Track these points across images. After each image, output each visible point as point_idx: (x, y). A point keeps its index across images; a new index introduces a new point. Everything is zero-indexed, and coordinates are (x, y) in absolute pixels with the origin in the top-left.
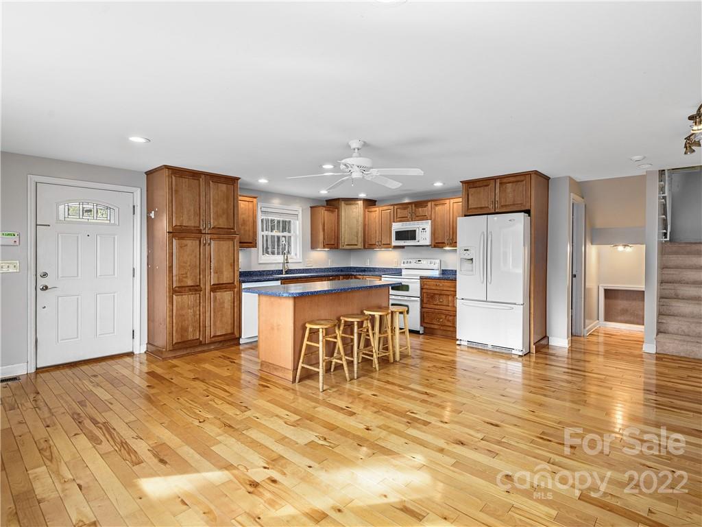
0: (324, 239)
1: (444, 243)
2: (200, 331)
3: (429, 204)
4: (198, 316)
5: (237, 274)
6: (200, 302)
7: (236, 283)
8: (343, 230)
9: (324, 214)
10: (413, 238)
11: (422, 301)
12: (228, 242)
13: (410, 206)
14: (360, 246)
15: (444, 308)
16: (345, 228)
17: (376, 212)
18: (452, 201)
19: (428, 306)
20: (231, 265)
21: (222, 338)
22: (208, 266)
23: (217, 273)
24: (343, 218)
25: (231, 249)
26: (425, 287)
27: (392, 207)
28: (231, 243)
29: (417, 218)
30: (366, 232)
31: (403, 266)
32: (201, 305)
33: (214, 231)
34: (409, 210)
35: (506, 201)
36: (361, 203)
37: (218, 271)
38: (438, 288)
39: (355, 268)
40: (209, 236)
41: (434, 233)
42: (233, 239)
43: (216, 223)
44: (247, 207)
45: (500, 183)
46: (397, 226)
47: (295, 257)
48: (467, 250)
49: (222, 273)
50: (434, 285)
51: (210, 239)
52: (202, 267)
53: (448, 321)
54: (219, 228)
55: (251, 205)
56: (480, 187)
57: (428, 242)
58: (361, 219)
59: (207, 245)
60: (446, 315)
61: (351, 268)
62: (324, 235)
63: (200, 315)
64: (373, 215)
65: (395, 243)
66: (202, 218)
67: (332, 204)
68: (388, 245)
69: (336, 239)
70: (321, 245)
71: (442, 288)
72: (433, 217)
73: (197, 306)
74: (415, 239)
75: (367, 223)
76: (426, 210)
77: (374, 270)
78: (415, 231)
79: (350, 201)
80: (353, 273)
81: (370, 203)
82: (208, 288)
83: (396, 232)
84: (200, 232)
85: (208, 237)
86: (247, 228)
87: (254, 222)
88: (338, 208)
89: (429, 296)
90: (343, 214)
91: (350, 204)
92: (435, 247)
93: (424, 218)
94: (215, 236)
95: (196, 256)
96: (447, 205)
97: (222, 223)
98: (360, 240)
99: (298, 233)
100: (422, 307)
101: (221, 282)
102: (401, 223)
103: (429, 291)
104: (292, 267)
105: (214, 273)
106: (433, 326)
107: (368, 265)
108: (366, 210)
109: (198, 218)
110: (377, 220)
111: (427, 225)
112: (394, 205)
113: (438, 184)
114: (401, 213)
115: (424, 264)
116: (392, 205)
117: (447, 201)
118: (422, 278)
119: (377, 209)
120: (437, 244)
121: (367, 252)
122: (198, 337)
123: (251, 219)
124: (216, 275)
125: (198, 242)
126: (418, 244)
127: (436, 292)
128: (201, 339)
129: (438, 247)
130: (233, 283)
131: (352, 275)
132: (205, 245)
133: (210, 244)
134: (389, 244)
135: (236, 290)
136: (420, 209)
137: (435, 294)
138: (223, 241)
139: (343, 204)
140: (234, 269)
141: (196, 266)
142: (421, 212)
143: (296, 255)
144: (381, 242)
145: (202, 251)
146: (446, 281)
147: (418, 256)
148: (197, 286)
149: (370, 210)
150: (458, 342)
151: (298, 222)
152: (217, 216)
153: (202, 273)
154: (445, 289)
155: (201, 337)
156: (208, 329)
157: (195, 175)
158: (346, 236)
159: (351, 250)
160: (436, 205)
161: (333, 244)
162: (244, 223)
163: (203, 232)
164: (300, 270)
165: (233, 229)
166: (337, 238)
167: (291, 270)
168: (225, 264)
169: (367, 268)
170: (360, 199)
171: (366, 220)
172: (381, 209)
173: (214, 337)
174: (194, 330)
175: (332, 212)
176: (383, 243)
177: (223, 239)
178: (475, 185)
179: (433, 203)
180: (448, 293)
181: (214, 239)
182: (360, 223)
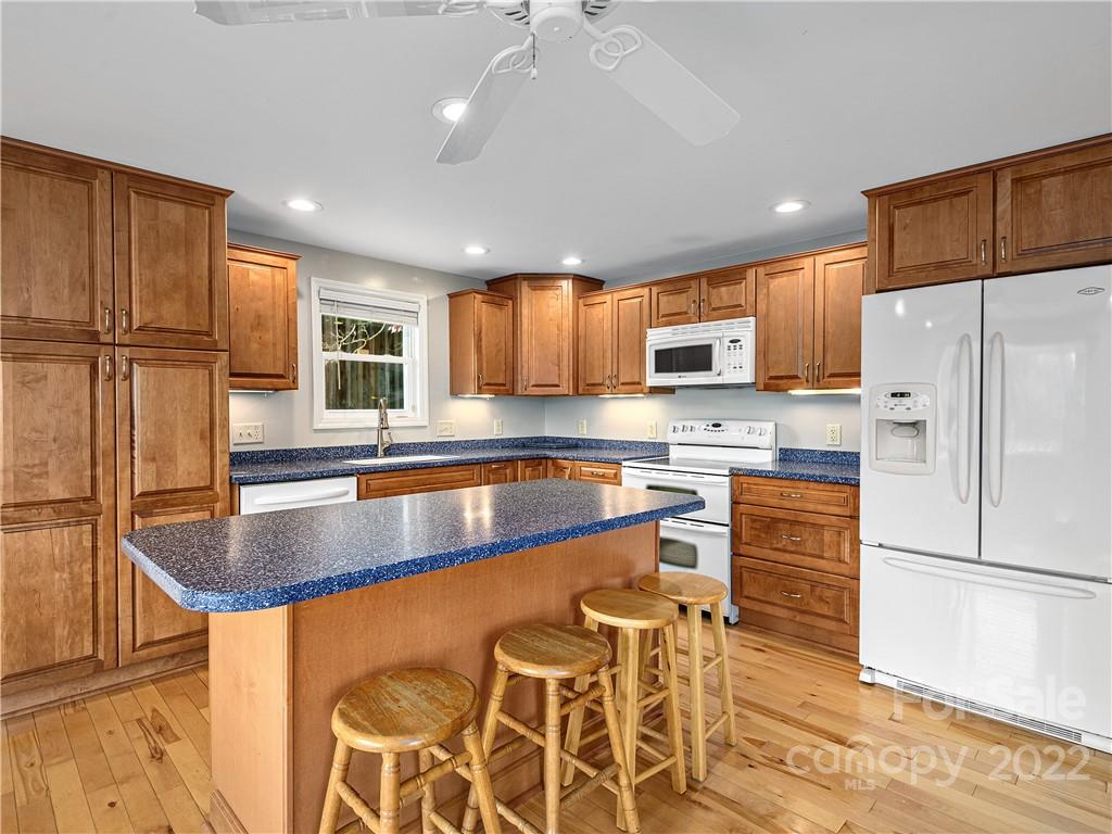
0: (480, 370)
1: (796, 377)
2: (95, 632)
3: (751, 274)
4: (88, 590)
5: (222, 461)
6: (95, 548)
7: (218, 488)
8: (525, 349)
9: (479, 309)
10: (705, 365)
11: (735, 536)
12: (189, 372)
13: (694, 284)
14: (566, 387)
15: (808, 561)
16: (530, 343)
17: (605, 306)
18: (821, 260)
19: (753, 551)
20: (202, 438)
21: (174, 647)
22: (123, 439)
23: (154, 459)
24: (525, 321)
25: (203, 391)
26: (746, 497)
27: (646, 290)
28: (202, 374)
29: (715, 313)
30: (581, 356)
31: (671, 438)
32: (101, 554)
33: (141, 338)
34: (693, 293)
35: (1040, 236)
36: (567, 286)
37: (160, 455)
38: (787, 504)
39: (554, 440)
40: (126, 351)
41: (764, 351)
42: (208, 365)
43: (149, 316)
44: (268, 282)
45: (1014, 181)
46: (660, 338)
47: (413, 415)
48: (902, 395)
49: (171, 459)
50: (772, 495)
51: (131, 362)
52: (101, 443)
53: (821, 599)
54: (160, 330)
55: (279, 277)
56: (935, 200)
57: (747, 376)
58: (568, 324)
59: (119, 378)
60: (814, 585)
61: (545, 439)
62: (480, 360)
63: (95, 584)
64: (597, 312)
65: (654, 379)
66: (99, 297)
67: (502, 288)
68: (635, 387)
69: (509, 373)
70: (473, 386)
71: (797, 505)
72: (762, 307)
73: (85, 561)
74: (710, 369)
75: (581, 332)
76: (742, 292)
77: (598, 444)
78: (710, 346)
79: (542, 280)
80: (548, 453)
81: (589, 284)
82: (124, 504)
83: (658, 353)
84: (94, 338)
85: (122, 355)
86: (268, 337)
87: (290, 324)
88: (513, 298)
89: (757, 525)
90: (525, 311)
91: (543, 288)
92: (767, 388)
93: (734, 311)
94: (148, 353)
95: (78, 412)
96: (808, 272)
97: (172, 314)
98: (567, 373)
99: (417, 358)
100: (735, 554)
101: (169, 487)
102: (669, 329)
103: (756, 511)
104: (401, 438)
105: (145, 459)
106: (769, 609)
107: (584, 432)
108: (581, 301)
109: (85, 299)
110: (607, 325)
111: (745, 330)
112: (650, 285)
113: (789, 208)
114: (668, 303)
115: (733, 432)
116: (643, 286)
117: (807, 263)
118: (735, 474)
119: (608, 297)
120: (773, 381)
121: (585, 404)
122: (88, 651)
123: (281, 314)
124: (152, 467)
125: (85, 369)
126: (719, 380)
127: (780, 514)
128: (101, 656)
129: (777, 389)
130: (211, 487)
131: (547, 458)
132: (111, 377)
133: (129, 376)
134: (639, 383)
135: (218, 506)
136: (723, 289)
137: (776, 520)
138: (174, 366)
139: (525, 288)
140: (212, 447)
141: (79, 441)
142: (725, 297)
143: (414, 408)
144: (617, 377)
145: (100, 395)
146: (812, 485)
147: (715, 413)
148: (85, 500)
149: (590, 301)
150: (865, 677)
151: (417, 330)
152: (155, 293)
153: (100, 460)
154: (811, 507)
155: (101, 647)
156: (125, 625)
157: (75, 168)
158: (532, 367)
159: (545, 398)
160: (770, 275)
161: (502, 384)
162: (259, 322)
163: (108, 338)
164: (422, 444)
165: (209, 334)
166: (512, 368)
167: (400, 446)
168: (180, 433)
169: (583, 440)
170: (564, 276)
171: (581, 323)
172: (617, 296)
173: (146, 645)
174: (75, 633)
175: (500, 306)
176: (622, 380)
177: (176, 363)
178: (917, 197)
179: (761, 271)
180: (821, 520)
181: (144, 362)
182: (565, 333)
